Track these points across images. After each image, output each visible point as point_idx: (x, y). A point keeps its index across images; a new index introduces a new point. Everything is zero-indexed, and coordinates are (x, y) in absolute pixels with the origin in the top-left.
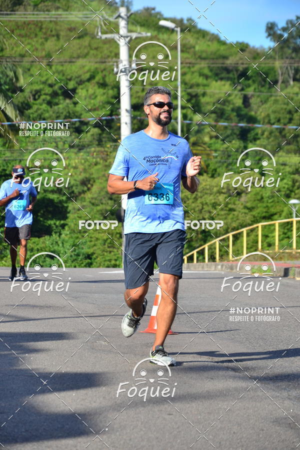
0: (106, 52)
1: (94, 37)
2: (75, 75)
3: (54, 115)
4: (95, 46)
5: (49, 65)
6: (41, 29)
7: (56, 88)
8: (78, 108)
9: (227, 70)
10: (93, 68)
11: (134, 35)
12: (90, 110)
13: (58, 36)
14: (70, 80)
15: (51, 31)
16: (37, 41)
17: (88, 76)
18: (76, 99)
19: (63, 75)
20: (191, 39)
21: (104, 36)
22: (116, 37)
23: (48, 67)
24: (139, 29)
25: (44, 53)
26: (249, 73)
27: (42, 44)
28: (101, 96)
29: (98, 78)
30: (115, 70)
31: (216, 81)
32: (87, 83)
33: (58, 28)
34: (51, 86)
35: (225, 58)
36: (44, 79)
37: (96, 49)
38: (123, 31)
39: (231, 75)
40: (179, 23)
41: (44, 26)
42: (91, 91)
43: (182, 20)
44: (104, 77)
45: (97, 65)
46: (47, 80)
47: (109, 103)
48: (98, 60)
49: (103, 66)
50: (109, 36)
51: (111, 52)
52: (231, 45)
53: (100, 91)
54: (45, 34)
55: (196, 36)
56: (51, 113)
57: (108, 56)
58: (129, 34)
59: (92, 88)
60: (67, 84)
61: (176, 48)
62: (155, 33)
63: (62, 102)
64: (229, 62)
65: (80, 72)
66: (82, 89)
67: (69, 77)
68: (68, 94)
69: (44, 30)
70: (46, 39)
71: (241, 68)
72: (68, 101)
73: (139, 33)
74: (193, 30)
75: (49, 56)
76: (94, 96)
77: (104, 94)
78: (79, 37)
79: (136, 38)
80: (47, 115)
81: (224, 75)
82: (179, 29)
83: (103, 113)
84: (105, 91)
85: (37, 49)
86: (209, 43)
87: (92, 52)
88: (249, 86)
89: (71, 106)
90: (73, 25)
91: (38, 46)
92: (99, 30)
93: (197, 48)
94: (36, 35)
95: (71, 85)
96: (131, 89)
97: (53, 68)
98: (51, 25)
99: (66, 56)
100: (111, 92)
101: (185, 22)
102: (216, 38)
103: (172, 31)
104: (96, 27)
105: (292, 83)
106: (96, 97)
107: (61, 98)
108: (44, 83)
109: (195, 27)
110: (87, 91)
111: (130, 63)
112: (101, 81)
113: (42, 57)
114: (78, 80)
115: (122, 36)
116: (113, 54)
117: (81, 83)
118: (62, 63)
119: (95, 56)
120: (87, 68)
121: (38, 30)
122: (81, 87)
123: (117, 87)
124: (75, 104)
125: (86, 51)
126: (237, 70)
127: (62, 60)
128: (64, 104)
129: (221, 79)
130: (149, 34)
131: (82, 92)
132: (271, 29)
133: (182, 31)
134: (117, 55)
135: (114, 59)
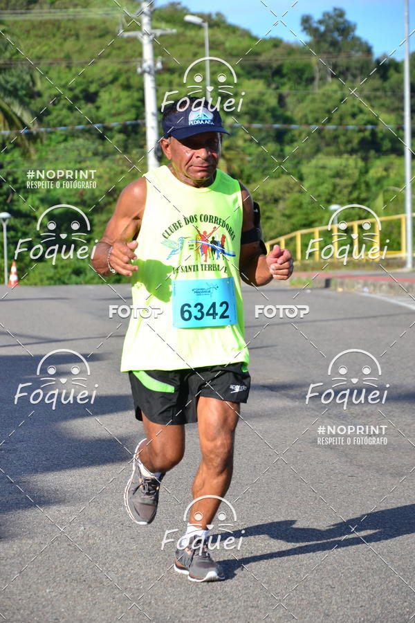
0: (129, 52)
1: (115, 35)
2: (96, 77)
3: (76, 121)
4: (117, 45)
5: (69, 67)
6: (59, 28)
7: (77, 91)
8: (102, 113)
9: (260, 67)
10: (116, 69)
11: (158, 32)
12: (114, 115)
13: (77, 36)
14: (92, 82)
15: (70, 30)
16: (55, 42)
17: (110, 78)
18: (98, 103)
19: (84, 77)
20: (220, 35)
21: (126, 34)
22: (139, 34)
23: (67, 70)
24: (163, 25)
25: (62, 55)
26: (285, 71)
27: (61, 45)
28: (126, 99)
29: (122, 80)
30: (139, 70)
31: (249, 79)
32: (110, 86)
33: (77, 26)
34: (71, 89)
35: (257, 54)
36: (63, 82)
37: (119, 48)
38: (146, 27)
39: (264, 73)
40: (206, 18)
41: (62, 25)
42: (114, 94)
43: (209, 16)
44: (128, 79)
45: (120, 66)
46: (67, 83)
47: (133, 106)
48: (121, 60)
49: (126, 67)
50: (131, 34)
51: (135, 51)
52: (264, 41)
53: (124, 94)
54: (64, 33)
55: (226, 31)
56: (72, 119)
57: (132, 57)
58: (153, 31)
59: (115, 91)
60: (88, 87)
61: (203, 45)
62: (181, 30)
63: (83, 106)
64: (262, 59)
65: (103, 74)
66: (105, 92)
67: (90, 79)
68: (91, 98)
69: (62, 30)
70: (65, 39)
71: (275, 65)
72: (90, 106)
73: (164, 30)
74: (222, 25)
75: (68, 57)
76: (117, 100)
77: (128, 97)
78: (101, 36)
79: (161, 36)
80: (67, 121)
81: (257, 73)
82: (206, 25)
83: (128, 118)
84: (130, 93)
85: (54, 51)
86: (241, 39)
87: (115, 52)
88: (283, 84)
89: (94, 111)
90: (93, 24)
91: (57, 47)
92: (121, 27)
93: (228, 45)
94: (54, 35)
95: (93, 88)
96: (157, 91)
97: (74, 70)
98: (70, 24)
99: (87, 56)
100: (136, 95)
101: (214, 17)
102: (247, 34)
103: (199, 27)
104: (117, 24)
105: (330, 79)
106: (119, 101)
107: (82, 102)
108: (64, 86)
109: (224, 22)
110: (110, 93)
111: (155, 62)
112: (125, 83)
113: (62, 59)
114: (100, 82)
115: (145, 34)
116: (137, 54)
117: (103, 85)
118: (82, 65)
119: (118, 56)
120: (109, 70)
121: (55, 30)
122: (104, 89)
123: (141, 89)
124: (98, 108)
125: (108, 51)
126: (271, 67)
127: (83, 60)
128: (85, 110)
129: (254, 77)
130: (174, 31)
131: (104, 96)
132: (306, 21)
133: (211, 26)
134: (141, 54)
135: (139, 59)
